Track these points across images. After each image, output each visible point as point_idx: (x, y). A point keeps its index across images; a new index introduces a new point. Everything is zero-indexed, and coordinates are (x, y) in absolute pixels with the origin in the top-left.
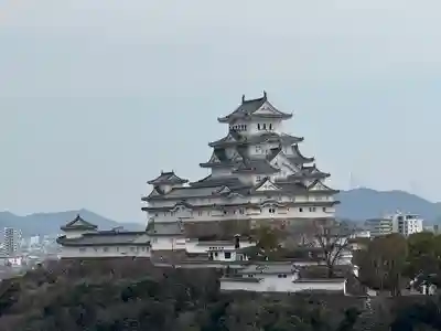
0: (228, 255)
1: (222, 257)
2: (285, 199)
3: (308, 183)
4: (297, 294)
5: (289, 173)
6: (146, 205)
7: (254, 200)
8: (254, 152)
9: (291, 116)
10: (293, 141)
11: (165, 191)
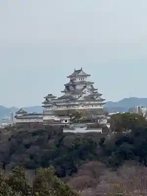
0: (66, 121)
1: (64, 122)
2: (87, 103)
3: (95, 97)
4: (87, 133)
5: (90, 94)
6: (43, 105)
7: (77, 103)
8: (78, 87)
9: (90, 75)
10: (91, 84)
11: (49, 100)
